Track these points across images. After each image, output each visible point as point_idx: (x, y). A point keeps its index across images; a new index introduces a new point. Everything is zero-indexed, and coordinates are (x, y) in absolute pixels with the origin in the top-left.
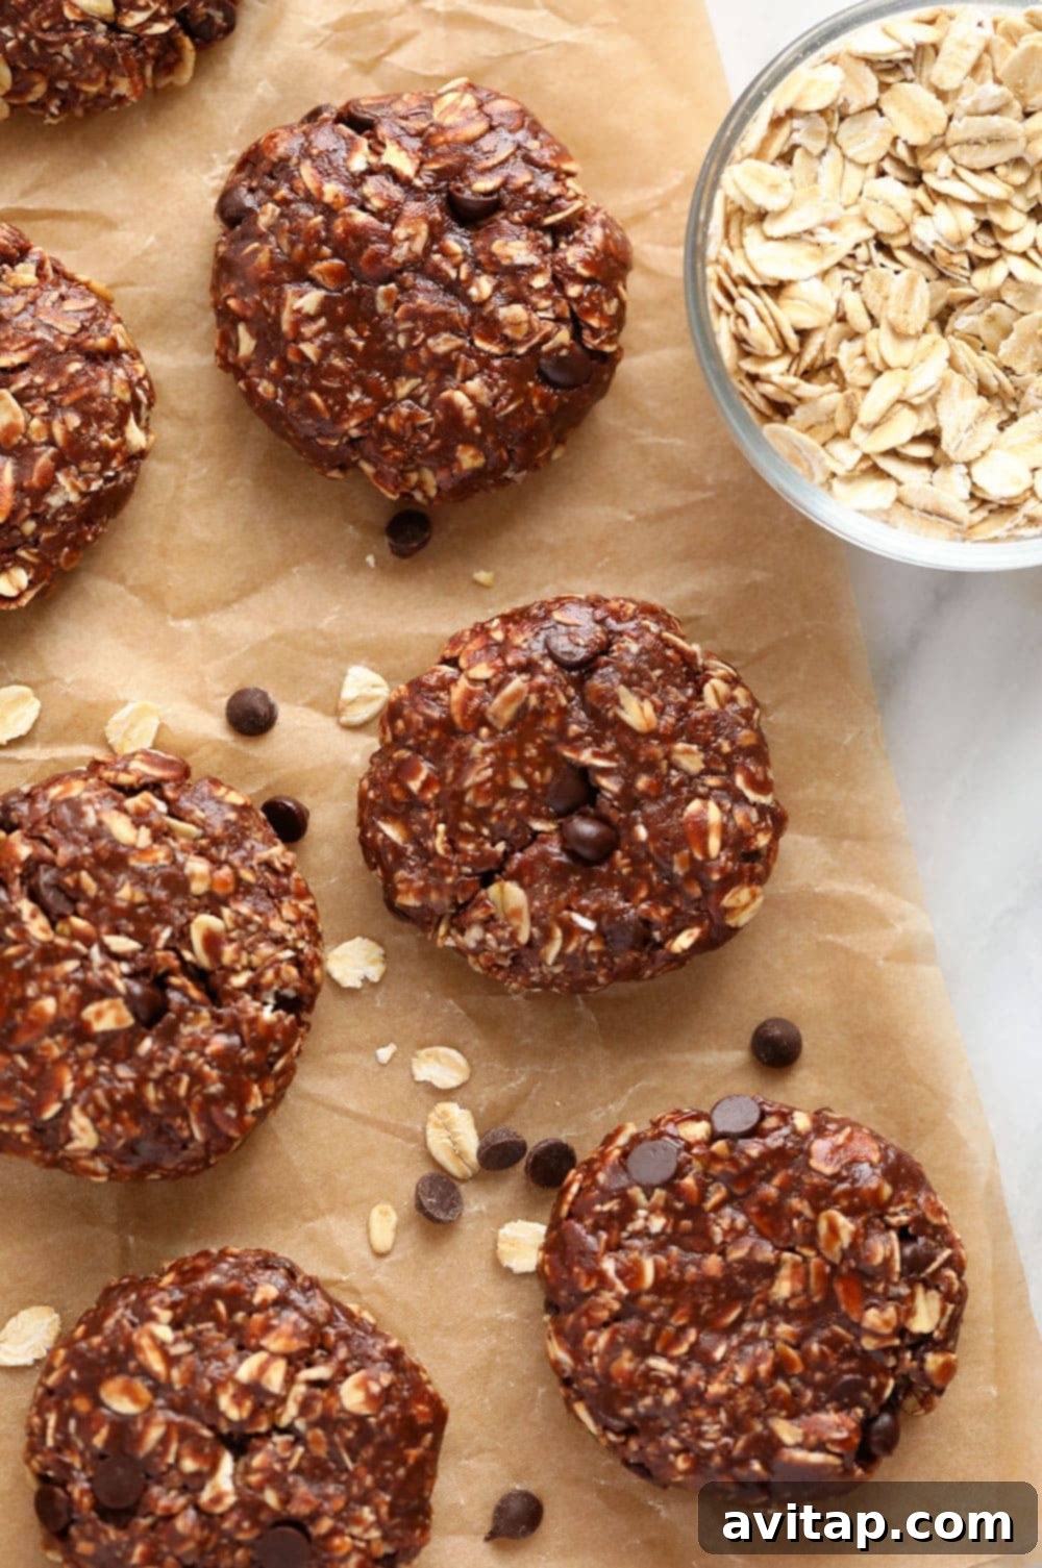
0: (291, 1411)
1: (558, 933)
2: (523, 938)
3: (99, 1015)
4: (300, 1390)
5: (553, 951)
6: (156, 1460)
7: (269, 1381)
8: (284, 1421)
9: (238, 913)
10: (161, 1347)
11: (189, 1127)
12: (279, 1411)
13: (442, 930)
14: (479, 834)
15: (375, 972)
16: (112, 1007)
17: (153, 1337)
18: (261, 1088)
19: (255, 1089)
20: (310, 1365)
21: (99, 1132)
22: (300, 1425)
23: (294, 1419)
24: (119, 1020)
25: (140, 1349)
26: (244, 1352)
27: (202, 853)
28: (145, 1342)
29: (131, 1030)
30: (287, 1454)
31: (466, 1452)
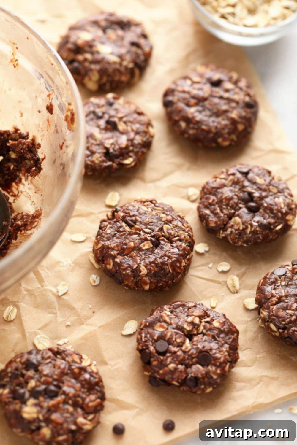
0: (202, 328)
1: (249, 226)
2: (241, 228)
3: (144, 246)
4: (203, 324)
5: (248, 230)
6: (170, 340)
7: (196, 321)
8: (200, 331)
9: (174, 225)
10: (168, 316)
11: (168, 268)
12: (199, 329)
13: (221, 232)
14: (227, 208)
15: (207, 249)
16: (147, 243)
17: (166, 314)
18: (184, 261)
19: (183, 261)
20: (205, 318)
21: (147, 269)
22: (204, 331)
23: (203, 330)
24: (149, 246)
25: (163, 316)
26: (188, 317)
27: (164, 213)
28: (164, 315)
29: (152, 248)
30: (202, 338)
31: (243, 349)
